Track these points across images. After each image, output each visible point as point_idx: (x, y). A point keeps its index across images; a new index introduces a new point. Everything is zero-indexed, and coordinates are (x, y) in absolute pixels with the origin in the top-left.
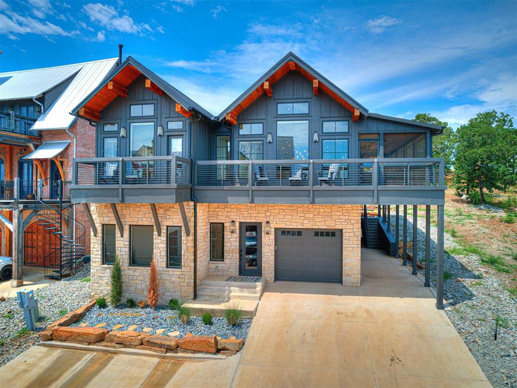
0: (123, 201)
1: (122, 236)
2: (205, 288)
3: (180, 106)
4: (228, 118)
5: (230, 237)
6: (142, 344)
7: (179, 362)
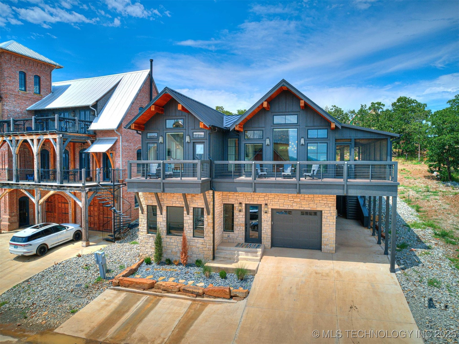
0: (164, 191)
1: (162, 214)
2: (220, 252)
3: (203, 124)
4: (237, 128)
5: (238, 214)
6: (179, 291)
7: (205, 304)
